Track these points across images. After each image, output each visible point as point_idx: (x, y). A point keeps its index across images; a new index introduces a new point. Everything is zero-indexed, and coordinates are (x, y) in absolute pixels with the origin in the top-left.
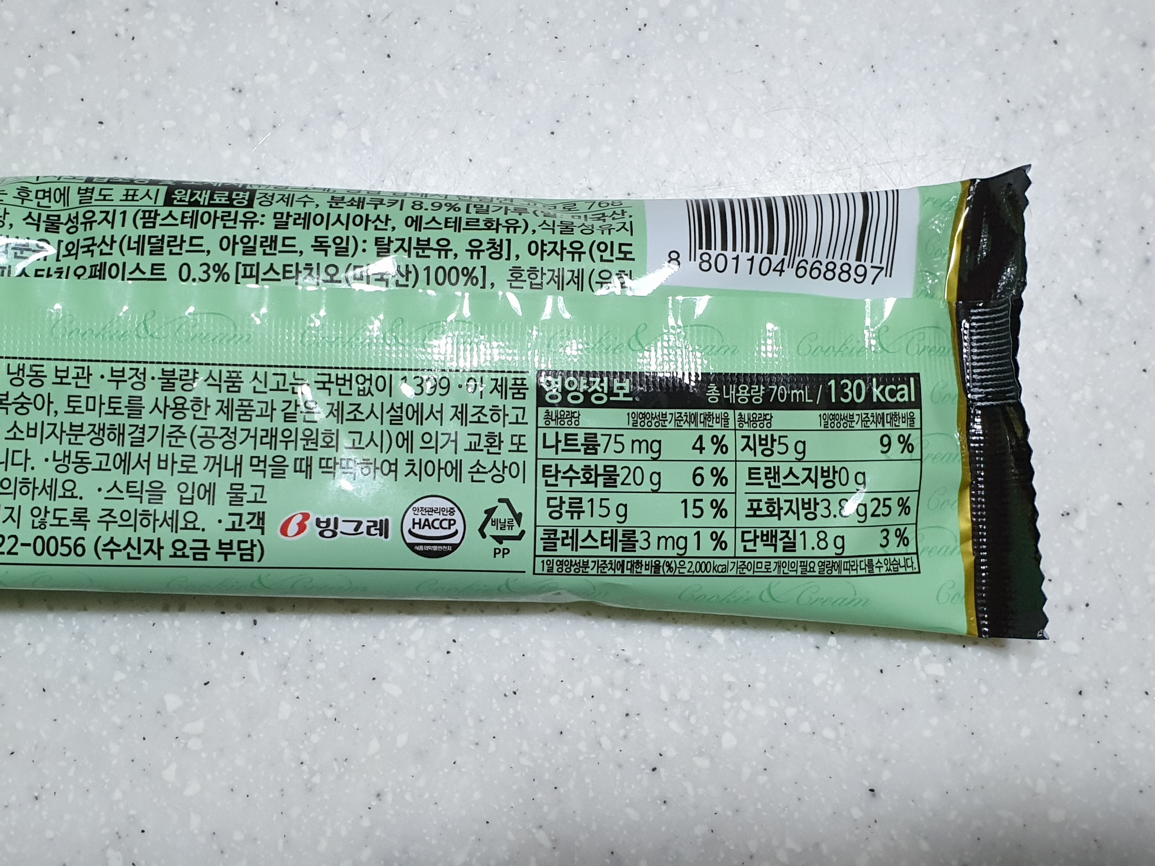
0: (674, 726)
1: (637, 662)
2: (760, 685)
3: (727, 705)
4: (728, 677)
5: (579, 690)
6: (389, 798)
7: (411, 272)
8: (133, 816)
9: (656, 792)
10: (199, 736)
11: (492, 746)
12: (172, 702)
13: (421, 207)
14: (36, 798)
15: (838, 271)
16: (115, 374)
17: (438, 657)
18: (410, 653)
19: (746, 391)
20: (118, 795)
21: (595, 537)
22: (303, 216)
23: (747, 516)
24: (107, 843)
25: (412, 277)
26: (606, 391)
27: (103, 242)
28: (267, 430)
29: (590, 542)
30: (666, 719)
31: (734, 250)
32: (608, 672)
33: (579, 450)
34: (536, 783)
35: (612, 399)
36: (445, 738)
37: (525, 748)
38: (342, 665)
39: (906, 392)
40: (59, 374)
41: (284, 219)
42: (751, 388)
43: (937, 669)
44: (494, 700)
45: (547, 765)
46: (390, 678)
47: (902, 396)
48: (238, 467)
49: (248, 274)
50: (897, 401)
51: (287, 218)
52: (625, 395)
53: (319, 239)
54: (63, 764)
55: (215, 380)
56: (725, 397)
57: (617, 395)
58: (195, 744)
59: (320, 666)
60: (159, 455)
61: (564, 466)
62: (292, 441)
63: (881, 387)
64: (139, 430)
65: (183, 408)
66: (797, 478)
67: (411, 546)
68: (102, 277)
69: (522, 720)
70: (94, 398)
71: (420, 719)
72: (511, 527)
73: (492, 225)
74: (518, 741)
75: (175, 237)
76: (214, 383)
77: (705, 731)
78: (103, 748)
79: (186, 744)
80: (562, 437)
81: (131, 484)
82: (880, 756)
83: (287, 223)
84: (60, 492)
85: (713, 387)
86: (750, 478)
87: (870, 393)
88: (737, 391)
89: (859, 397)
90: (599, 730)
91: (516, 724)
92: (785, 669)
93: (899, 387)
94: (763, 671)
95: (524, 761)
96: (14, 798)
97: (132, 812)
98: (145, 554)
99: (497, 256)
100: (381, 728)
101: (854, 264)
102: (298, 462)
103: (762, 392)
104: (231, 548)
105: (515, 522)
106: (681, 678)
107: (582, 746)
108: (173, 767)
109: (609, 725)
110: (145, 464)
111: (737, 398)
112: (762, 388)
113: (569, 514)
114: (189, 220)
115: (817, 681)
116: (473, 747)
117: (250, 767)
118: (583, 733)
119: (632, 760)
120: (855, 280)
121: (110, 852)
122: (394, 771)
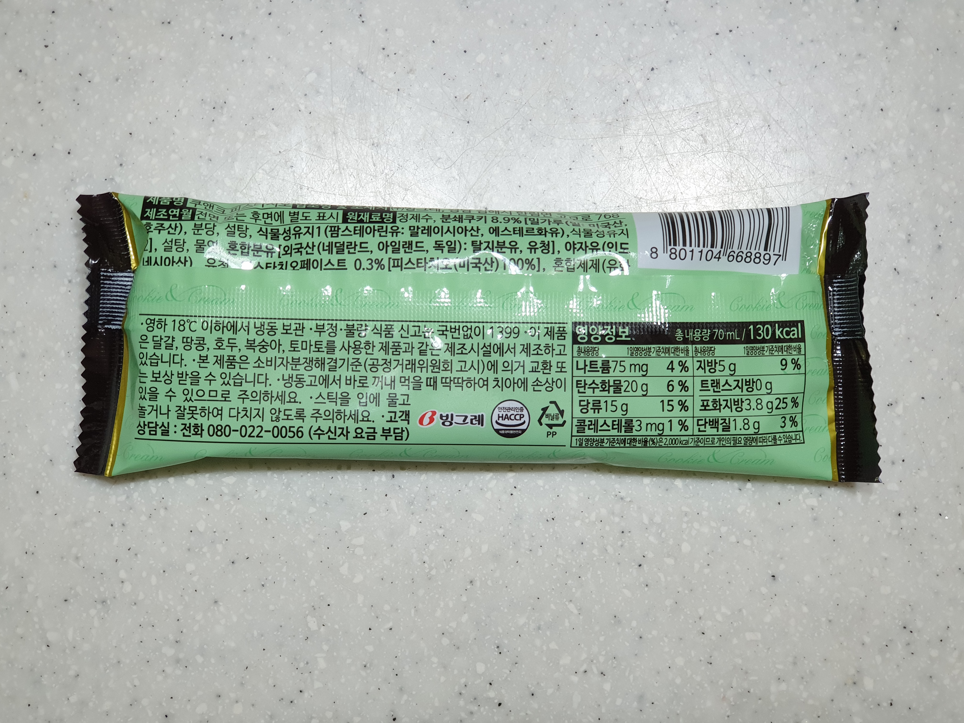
0: (652, 539)
1: (628, 499)
2: (705, 513)
3: (684, 526)
4: (685, 509)
5: (593, 517)
6: (478, 584)
7: (494, 262)
8: (322, 596)
9: (642, 579)
10: (361, 546)
11: (540, 551)
12: (345, 525)
13: (498, 221)
14: (263, 585)
15: (753, 257)
16: (318, 327)
17: (505, 498)
18: (489, 495)
19: (699, 333)
20: (313, 583)
21: (608, 424)
22: (427, 228)
23: (701, 410)
24: (307, 612)
25: (495, 265)
26: (614, 334)
27: (308, 246)
28: (409, 361)
29: (605, 427)
30: (647, 535)
31: (691, 246)
32: (611, 506)
33: (599, 371)
34: (567, 574)
35: (618, 339)
36: (511, 547)
37: (560, 553)
38: (447, 502)
39: (796, 332)
40: (285, 328)
41: (416, 230)
42: (702, 331)
43: (813, 501)
44: (541, 524)
45: (574, 563)
46: (476, 510)
47: (794, 335)
48: (393, 383)
49: (396, 265)
50: (791, 338)
51: (418, 230)
52: (626, 337)
53: (438, 243)
54: (278, 564)
55: (378, 330)
56: (686, 337)
57: (621, 336)
58: (359, 551)
59: (434, 503)
60: (346, 377)
61: (589, 381)
62: (425, 367)
63: (781, 329)
64: (333, 361)
65: (359, 348)
66: (731, 386)
67: (497, 431)
68: (308, 268)
69: (558, 536)
70: (306, 342)
71: (495, 535)
72: (558, 419)
73: (542, 232)
74: (556, 548)
75: (351, 243)
76: (377, 332)
77: (671, 542)
78: (304, 554)
79: (353, 551)
80: (588, 363)
81: (330, 394)
82: (778, 556)
83: (417, 233)
84: (287, 399)
85: (679, 331)
86: (702, 387)
87: (774, 333)
88: (694, 333)
89: (767, 336)
90: (606, 542)
91: (554, 538)
92: (720, 503)
93: (792, 329)
94: (706, 504)
95: (559, 561)
96: (249, 585)
97: (322, 593)
98: (339, 436)
99: (546, 251)
100: (472, 541)
101: (763, 253)
102: (429, 380)
103: (709, 334)
104: (390, 433)
105: (560, 415)
106: (655, 509)
107: (595, 552)
108: (346, 565)
109: (611, 539)
110: (338, 382)
111: (694, 337)
112: (709, 331)
113: (593, 410)
114: (358, 232)
115: (740, 510)
116: (528, 553)
117: (393, 565)
118: (596, 543)
119: (626, 560)
120: (763, 262)
121: (309, 618)
122: (481, 567)
